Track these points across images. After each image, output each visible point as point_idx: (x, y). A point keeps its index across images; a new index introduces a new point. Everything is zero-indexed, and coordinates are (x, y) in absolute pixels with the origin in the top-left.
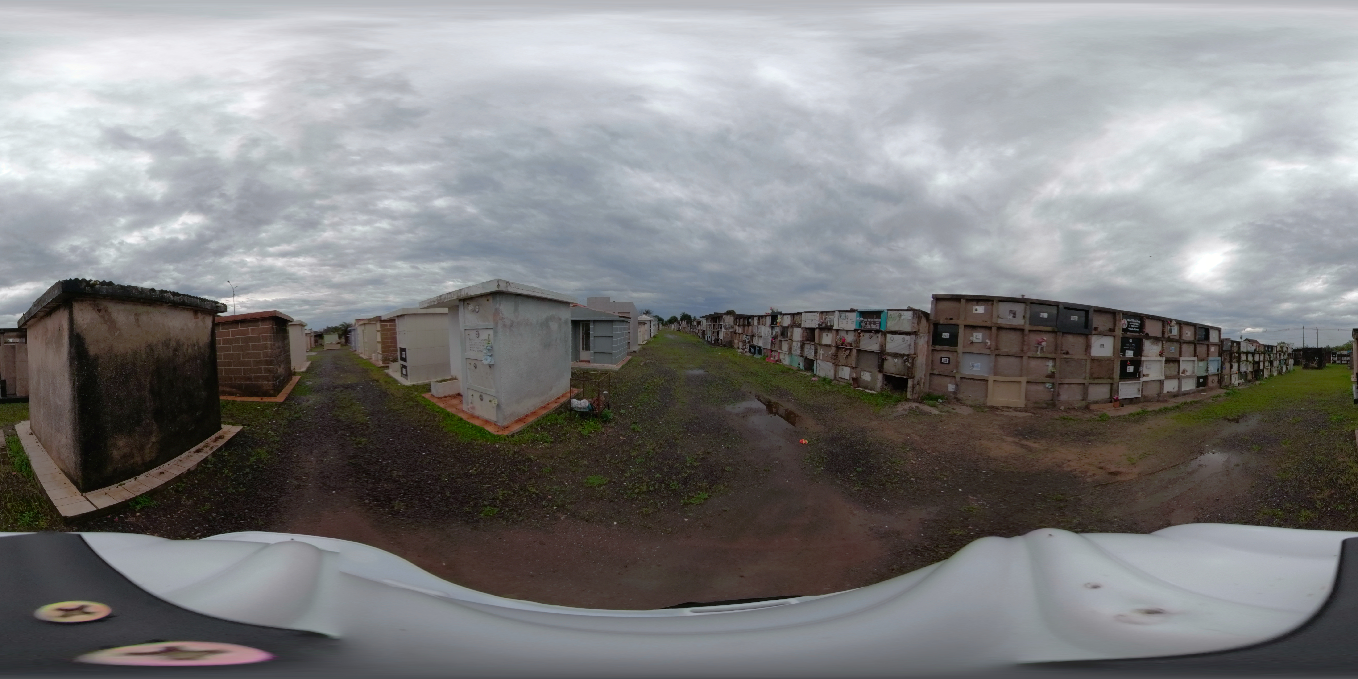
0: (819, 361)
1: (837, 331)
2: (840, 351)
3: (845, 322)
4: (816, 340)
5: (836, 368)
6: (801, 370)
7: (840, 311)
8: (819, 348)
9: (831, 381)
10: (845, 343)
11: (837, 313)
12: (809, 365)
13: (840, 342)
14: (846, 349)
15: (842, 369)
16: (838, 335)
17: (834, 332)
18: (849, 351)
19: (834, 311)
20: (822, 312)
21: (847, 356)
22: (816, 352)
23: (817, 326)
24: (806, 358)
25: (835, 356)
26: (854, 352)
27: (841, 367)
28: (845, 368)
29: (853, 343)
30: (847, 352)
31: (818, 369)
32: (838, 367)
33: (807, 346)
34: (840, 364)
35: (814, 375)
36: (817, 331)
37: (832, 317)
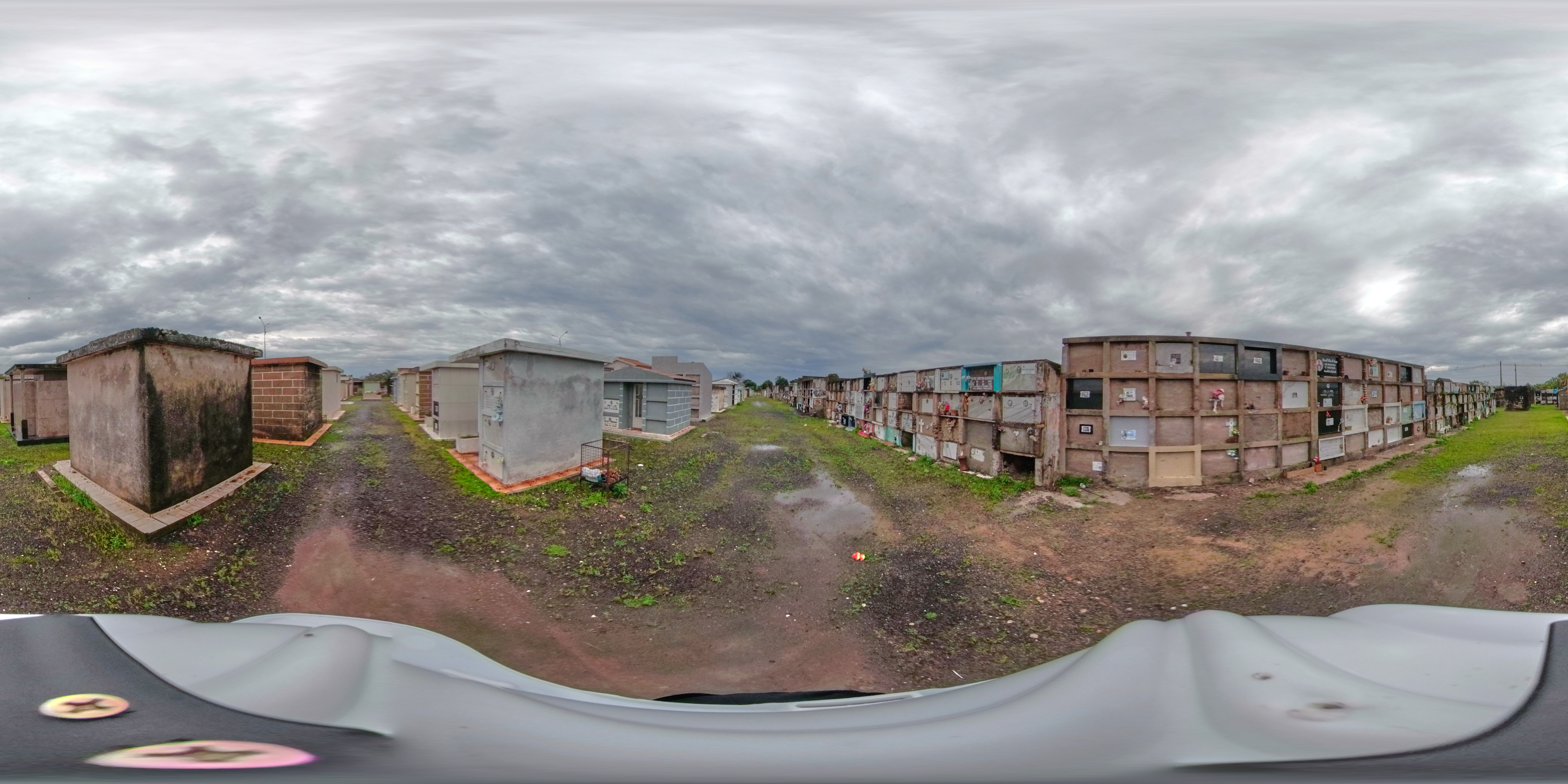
0: (918, 435)
1: (939, 395)
2: (944, 422)
3: (948, 382)
4: (915, 408)
5: (939, 444)
6: (898, 447)
7: (941, 369)
8: (917, 417)
9: (933, 461)
10: (950, 410)
11: (938, 371)
12: (908, 440)
13: (943, 410)
14: (951, 419)
15: (947, 445)
16: (940, 401)
17: (935, 396)
18: (954, 421)
19: (934, 370)
20: (921, 372)
21: (953, 427)
22: (914, 424)
23: (915, 390)
24: (904, 432)
25: (938, 428)
26: (961, 423)
27: (945, 443)
28: (950, 443)
29: (959, 410)
30: (952, 423)
31: (918, 445)
32: (941, 443)
33: (904, 416)
34: (944, 439)
35: (913, 454)
36: (915, 396)
37: (932, 377)
